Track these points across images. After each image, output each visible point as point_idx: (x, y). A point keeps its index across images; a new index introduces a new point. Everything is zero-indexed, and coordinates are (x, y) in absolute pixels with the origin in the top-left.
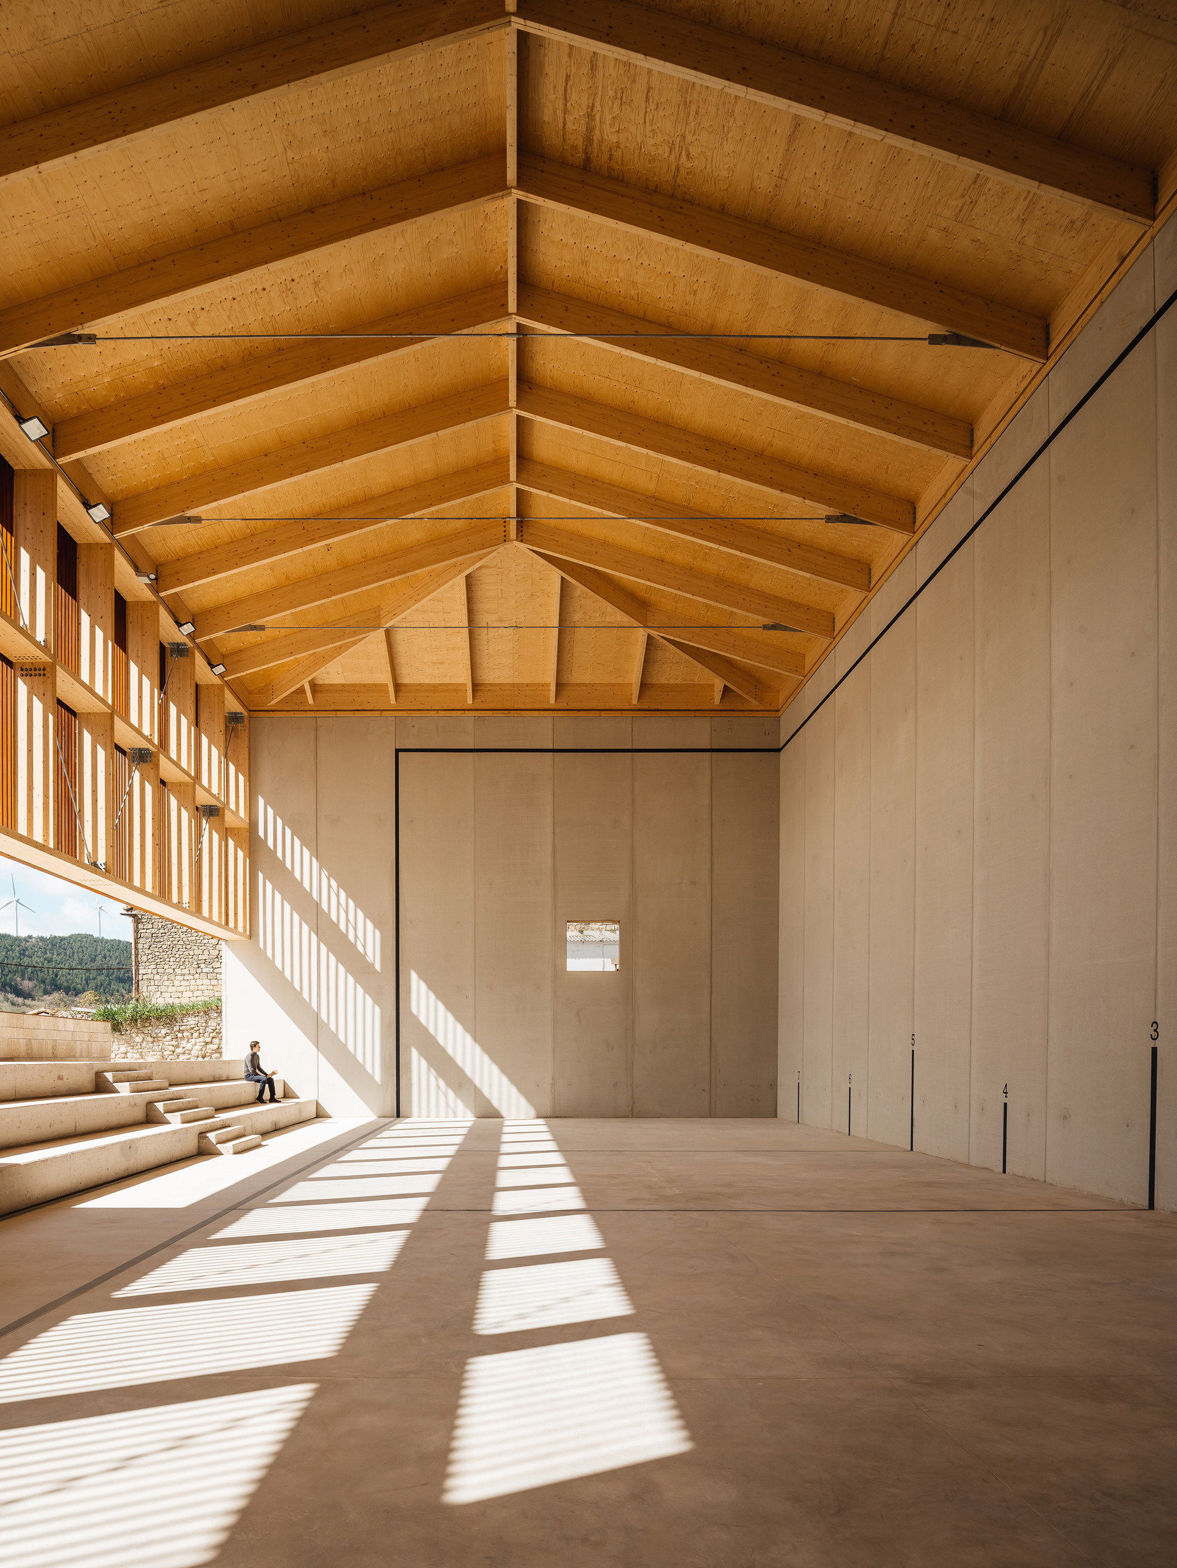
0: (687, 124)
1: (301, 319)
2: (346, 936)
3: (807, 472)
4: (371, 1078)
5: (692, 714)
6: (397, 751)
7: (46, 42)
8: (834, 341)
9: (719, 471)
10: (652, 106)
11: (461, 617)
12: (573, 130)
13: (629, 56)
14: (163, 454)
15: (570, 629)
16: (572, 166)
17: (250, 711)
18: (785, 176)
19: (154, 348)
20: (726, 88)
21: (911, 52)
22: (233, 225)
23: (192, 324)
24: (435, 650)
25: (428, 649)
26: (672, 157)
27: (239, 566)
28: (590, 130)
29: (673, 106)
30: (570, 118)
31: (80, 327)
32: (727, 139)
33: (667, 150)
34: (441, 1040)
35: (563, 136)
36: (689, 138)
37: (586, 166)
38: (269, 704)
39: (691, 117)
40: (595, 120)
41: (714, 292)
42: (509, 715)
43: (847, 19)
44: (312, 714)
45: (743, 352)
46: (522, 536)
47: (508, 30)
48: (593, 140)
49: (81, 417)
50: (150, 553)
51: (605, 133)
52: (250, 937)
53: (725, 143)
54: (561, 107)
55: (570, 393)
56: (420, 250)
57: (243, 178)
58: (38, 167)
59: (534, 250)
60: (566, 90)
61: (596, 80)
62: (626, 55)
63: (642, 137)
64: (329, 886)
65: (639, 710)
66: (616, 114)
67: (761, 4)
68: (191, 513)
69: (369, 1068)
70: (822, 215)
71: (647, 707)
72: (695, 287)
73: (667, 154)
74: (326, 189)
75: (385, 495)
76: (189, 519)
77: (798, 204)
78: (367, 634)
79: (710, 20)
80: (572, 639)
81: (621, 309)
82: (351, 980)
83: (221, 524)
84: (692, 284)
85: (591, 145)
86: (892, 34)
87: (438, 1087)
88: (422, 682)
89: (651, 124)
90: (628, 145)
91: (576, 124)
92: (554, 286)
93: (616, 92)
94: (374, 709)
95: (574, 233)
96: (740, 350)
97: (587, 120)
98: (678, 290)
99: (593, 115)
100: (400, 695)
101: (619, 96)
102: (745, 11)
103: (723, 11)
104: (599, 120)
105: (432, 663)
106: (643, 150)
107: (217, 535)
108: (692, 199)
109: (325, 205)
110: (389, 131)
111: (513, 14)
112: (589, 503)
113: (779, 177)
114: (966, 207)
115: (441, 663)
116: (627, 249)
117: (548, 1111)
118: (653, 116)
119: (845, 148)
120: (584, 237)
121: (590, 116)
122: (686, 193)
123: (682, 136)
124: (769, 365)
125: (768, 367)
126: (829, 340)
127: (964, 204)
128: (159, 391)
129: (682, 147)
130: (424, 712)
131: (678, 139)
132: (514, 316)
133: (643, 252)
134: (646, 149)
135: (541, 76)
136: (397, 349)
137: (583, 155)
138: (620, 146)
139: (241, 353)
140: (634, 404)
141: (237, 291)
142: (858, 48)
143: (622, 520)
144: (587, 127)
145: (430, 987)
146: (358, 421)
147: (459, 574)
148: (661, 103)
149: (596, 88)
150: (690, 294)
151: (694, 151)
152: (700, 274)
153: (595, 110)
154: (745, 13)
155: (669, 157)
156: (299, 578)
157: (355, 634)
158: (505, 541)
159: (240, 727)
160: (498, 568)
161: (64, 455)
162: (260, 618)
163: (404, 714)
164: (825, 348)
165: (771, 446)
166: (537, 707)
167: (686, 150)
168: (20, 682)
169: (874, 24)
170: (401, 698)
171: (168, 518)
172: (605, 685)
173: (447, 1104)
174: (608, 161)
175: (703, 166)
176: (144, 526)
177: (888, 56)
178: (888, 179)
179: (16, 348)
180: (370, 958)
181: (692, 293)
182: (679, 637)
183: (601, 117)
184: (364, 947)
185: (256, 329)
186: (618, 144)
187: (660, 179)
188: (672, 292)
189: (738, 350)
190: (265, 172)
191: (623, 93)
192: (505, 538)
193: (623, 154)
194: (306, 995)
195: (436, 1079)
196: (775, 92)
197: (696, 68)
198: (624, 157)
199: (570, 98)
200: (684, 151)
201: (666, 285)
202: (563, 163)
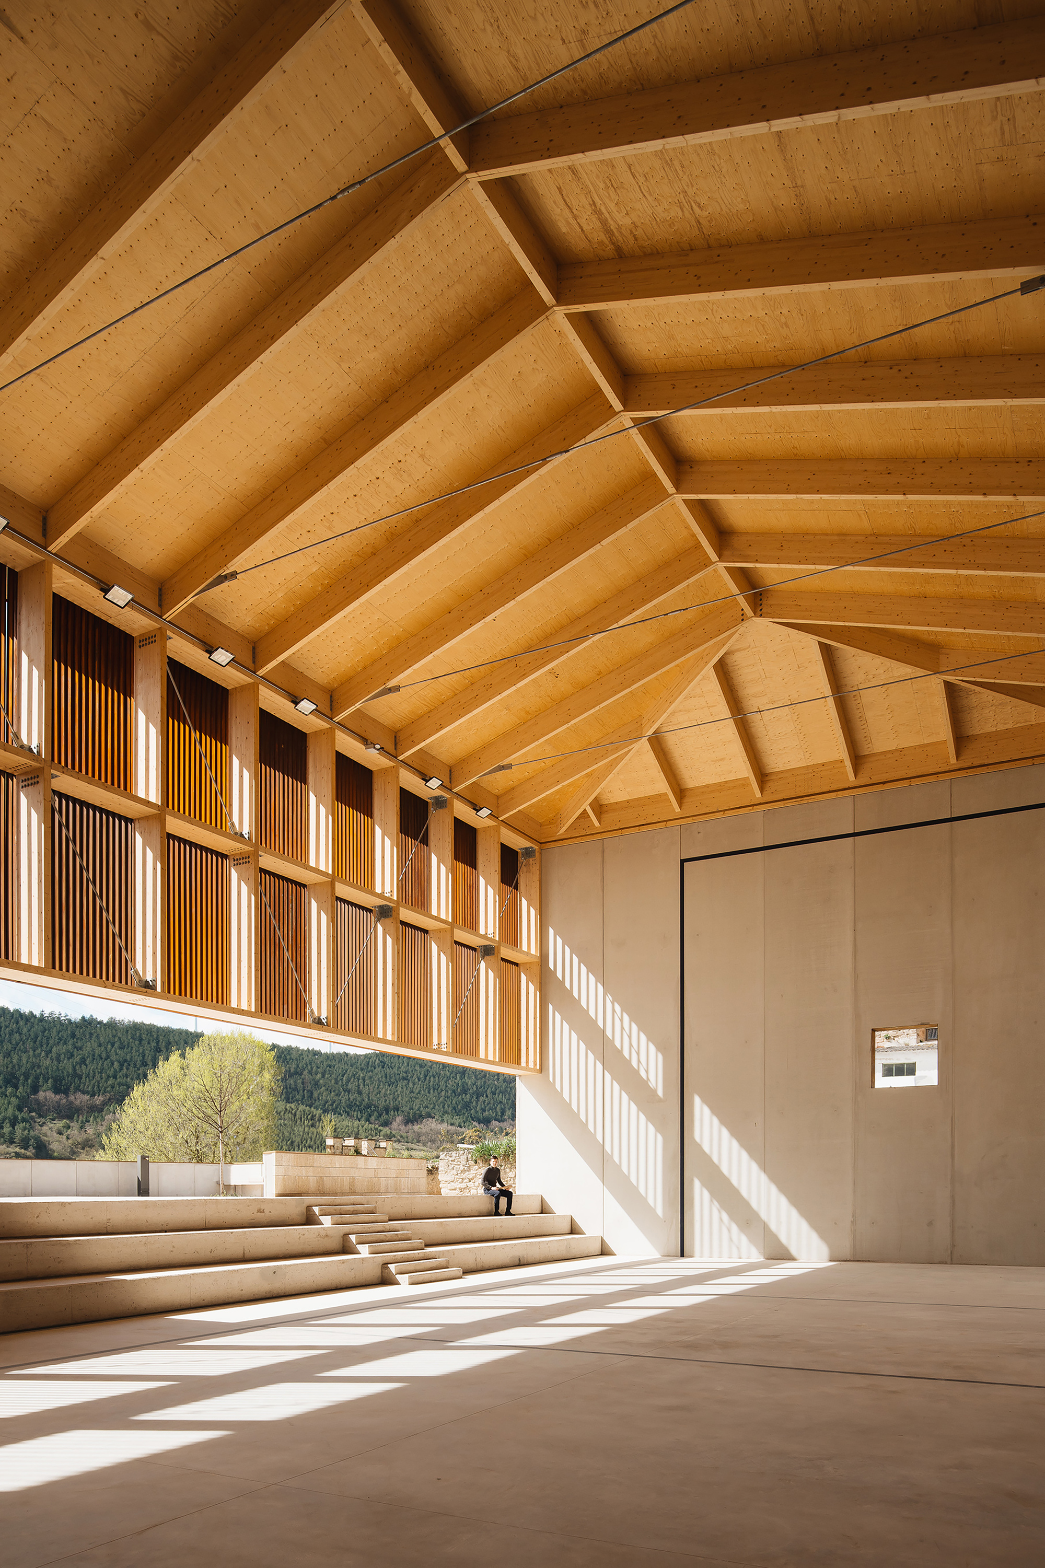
0: (680, 180)
1: (424, 489)
2: (629, 1062)
3: (1018, 462)
4: (652, 1210)
5: (1030, 762)
6: (683, 862)
7: (120, 375)
8: (956, 316)
9: (904, 494)
10: (642, 179)
11: (722, 709)
12: (591, 230)
13: (571, 160)
14: (356, 639)
15: (854, 693)
16: (609, 259)
17: (541, 843)
18: (799, 183)
19: (306, 559)
20: (665, 145)
21: (842, 14)
22: (325, 440)
23: (330, 528)
24: (711, 747)
25: (703, 748)
26: (687, 214)
27: (462, 717)
28: (604, 223)
29: (659, 171)
30: (583, 222)
31: (225, 568)
32: (724, 176)
33: (678, 210)
34: (725, 1169)
35: (586, 238)
36: (690, 192)
37: (621, 255)
38: (559, 833)
39: (680, 173)
40: (603, 214)
41: (804, 317)
42: (802, 802)
43: (760, 19)
44: (599, 837)
45: (867, 364)
46: (761, 610)
47: (470, 186)
48: (612, 230)
49: (272, 631)
50: (384, 723)
51: (618, 221)
52: (541, 1070)
53: (724, 180)
54: (570, 215)
55: (732, 459)
56: (508, 389)
57: (315, 401)
58: (139, 468)
59: (623, 343)
60: (565, 201)
61: (583, 180)
62: (568, 160)
63: (650, 209)
64: (614, 1011)
65: (959, 770)
66: (616, 200)
67: (676, 49)
68: (391, 684)
69: (651, 1201)
70: (860, 202)
71: (969, 764)
72: (783, 320)
73: (680, 215)
74: (392, 378)
75: (590, 611)
76: (390, 690)
77: (830, 203)
78: (630, 748)
79: (642, 84)
80: (861, 704)
81: (728, 366)
82: (634, 1107)
83: (438, 682)
84: (778, 319)
85: (613, 234)
86: (812, 8)
87: (721, 1219)
88: (707, 783)
89: (651, 195)
90: (643, 221)
91: (590, 224)
92: (659, 368)
93: (605, 183)
94: (659, 820)
95: (646, 315)
96: (866, 362)
97: (597, 216)
98: (769, 328)
99: (599, 210)
100: (685, 801)
101: (609, 185)
102: (666, 61)
103: (648, 71)
104: (606, 212)
105: (712, 761)
106: (658, 220)
107: (439, 693)
108: (728, 241)
109: (397, 391)
110: (423, 309)
111: (466, 172)
112: (800, 563)
113: (794, 187)
114: (1006, 128)
115: (722, 760)
116: (700, 310)
117: (847, 1252)
118: (648, 187)
119: (838, 131)
120: (656, 315)
121: (597, 212)
122: (719, 239)
123: (683, 192)
124: (900, 368)
125: (900, 370)
126: (951, 318)
127: (1002, 124)
128: (326, 590)
129: (689, 202)
130: (710, 815)
131: (682, 196)
132: (622, 413)
133: (715, 307)
134: (660, 217)
135: (539, 198)
136: (515, 486)
137: (612, 246)
138: (636, 225)
139: (383, 535)
140: (797, 449)
141: (354, 489)
142: (789, 37)
143: (835, 570)
144: (600, 222)
145: (714, 1111)
146: (525, 555)
147: (705, 666)
148: (647, 173)
149: (587, 187)
150: (783, 328)
151: (703, 200)
152: (779, 306)
153: (598, 205)
154: (667, 63)
155: (684, 215)
156: (540, 710)
157: (617, 749)
158: (743, 620)
159: (531, 861)
160: (753, 648)
161: (262, 667)
162: (507, 757)
163: (689, 820)
164: (952, 328)
165: (962, 446)
166: (834, 787)
167: (695, 203)
168: (233, 871)
169: (788, 9)
170: (686, 804)
171: (373, 694)
172: (915, 748)
173: (731, 1239)
174: (636, 242)
175: (719, 210)
176: (356, 705)
177: (822, 29)
178: (903, 140)
179: (185, 600)
180: (652, 1084)
181: (784, 326)
182: (981, 676)
183: (606, 208)
184: (647, 1072)
185: (386, 511)
186: (634, 224)
187: (688, 237)
188: (765, 333)
189: (862, 364)
190: (330, 389)
191: (610, 180)
192: (742, 617)
193: (643, 231)
194: (591, 1127)
195: (719, 1212)
196: (713, 127)
197: (631, 141)
198: (646, 232)
199: (572, 205)
200: (693, 204)
201: (755, 328)
202: (600, 260)
